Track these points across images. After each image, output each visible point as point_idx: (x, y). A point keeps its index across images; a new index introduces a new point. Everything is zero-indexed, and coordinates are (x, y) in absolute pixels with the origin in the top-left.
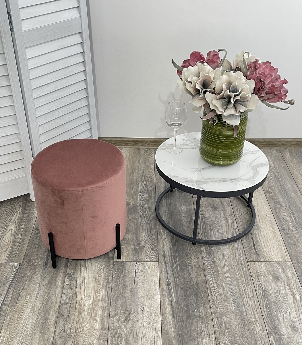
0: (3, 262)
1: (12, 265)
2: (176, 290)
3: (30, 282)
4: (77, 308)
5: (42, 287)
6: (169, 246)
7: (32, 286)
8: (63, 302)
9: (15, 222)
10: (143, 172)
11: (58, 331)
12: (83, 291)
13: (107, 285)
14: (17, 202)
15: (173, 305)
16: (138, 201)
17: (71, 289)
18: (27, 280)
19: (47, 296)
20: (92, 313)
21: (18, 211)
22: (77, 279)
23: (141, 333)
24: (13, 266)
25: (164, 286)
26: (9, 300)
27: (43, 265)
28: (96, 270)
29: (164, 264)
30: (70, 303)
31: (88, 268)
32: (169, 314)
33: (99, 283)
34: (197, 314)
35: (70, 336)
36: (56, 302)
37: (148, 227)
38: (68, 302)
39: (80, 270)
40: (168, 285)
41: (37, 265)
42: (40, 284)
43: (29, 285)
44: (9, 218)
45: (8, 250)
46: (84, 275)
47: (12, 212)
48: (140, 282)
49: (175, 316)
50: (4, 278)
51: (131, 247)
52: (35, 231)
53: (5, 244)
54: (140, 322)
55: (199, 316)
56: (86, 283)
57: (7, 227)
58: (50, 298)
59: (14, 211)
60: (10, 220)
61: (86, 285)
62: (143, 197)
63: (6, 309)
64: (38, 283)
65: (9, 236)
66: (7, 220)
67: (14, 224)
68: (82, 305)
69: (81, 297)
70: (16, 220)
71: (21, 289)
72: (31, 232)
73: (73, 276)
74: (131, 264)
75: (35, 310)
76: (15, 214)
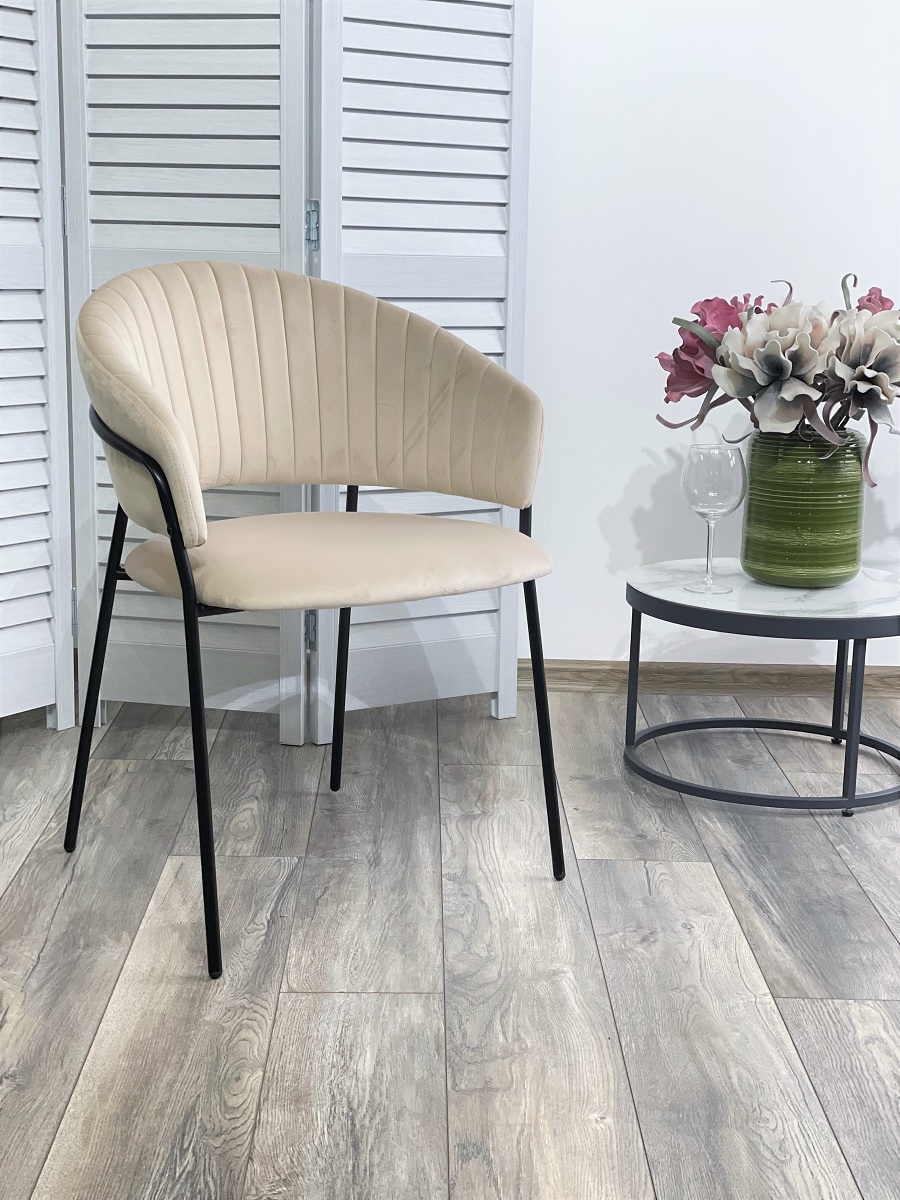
0: (248, 854)
1: (276, 859)
2: (780, 902)
3: (339, 883)
4: (495, 922)
5: (379, 891)
6: (734, 842)
7: (350, 889)
9: (257, 798)
11: (450, 954)
12: (502, 898)
14: (248, 769)
15: (777, 923)
16: (617, 773)
17: (466, 895)
18: (329, 882)
19: (400, 905)
20: (543, 928)
21: (258, 782)
22: (478, 883)
23: (695, 959)
24: (279, 860)
25: (742, 897)
26: (292, 907)
27: (368, 861)
28: (527, 870)
29: (728, 866)
30: (469, 915)
31: (502, 868)
32: (769, 935)
34: (852, 938)
35: (490, 960)
36: (429, 912)
38: (464, 913)
39: (481, 869)
40: (753, 896)
41: (348, 861)
42: (370, 888)
43: (339, 889)
44: (234, 790)
45: (255, 837)
46: (495, 877)
47: (238, 784)
48: (666, 891)
49: (789, 940)
50: (260, 877)
51: (620, 840)
52: (322, 812)
53: (241, 830)
54: (688, 944)
55: (861, 942)
56: (506, 887)
57: (237, 805)
58: (409, 907)
59: (244, 781)
60: (238, 795)
61: (508, 891)
63: (289, 921)
64: (364, 886)
66: (230, 794)
67: (252, 801)
68: (507, 919)
69: (499, 907)
70: (258, 794)
71: (319, 893)
72: (311, 813)
73: (463, 878)
74: (630, 863)
75: (373, 922)
76: (249, 786)
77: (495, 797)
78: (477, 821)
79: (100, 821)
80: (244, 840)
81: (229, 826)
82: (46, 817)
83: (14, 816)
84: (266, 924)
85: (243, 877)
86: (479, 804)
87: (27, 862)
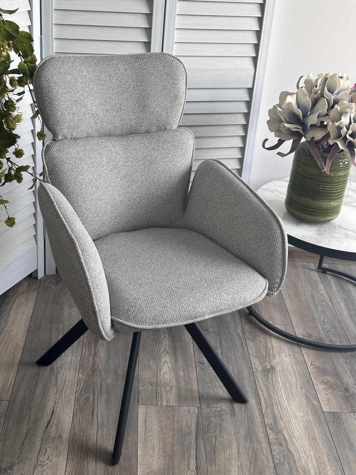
0: (174, 405)
1: (188, 409)
3: (221, 431)
4: (300, 470)
5: (240, 439)
7: (227, 437)
8: (277, 461)
9: (168, 353)
10: (312, 293)
12: (298, 448)
13: (327, 442)
16: (322, 332)
17: (281, 445)
18: (216, 431)
19: (253, 453)
21: (165, 337)
22: (284, 432)
26: (204, 455)
27: (230, 411)
28: (303, 421)
30: (286, 463)
31: (291, 419)
33: (314, 438)
36: (268, 461)
37: (350, 368)
38: (284, 461)
39: (282, 420)
41: (221, 411)
42: (236, 436)
43: (222, 437)
44: (156, 346)
45: (174, 388)
46: (290, 427)
47: (157, 339)
50: (184, 426)
51: (338, 393)
52: (199, 365)
53: (166, 381)
56: (297, 437)
57: (160, 359)
58: (257, 455)
59: (159, 337)
60: (159, 349)
61: (299, 441)
62: (325, 327)
63: (205, 467)
64: (233, 435)
65: (167, 370)
66: (155, 349)
67: (166, 355)
68: (304, 467)
69: (298, 456)
70: (167, 349)
71: (213, 441)
72: (195, 366)
73: (275, 427)
74: (348, 415)
75: (244, 470)
76: (162, 341)
77: (273, 353)
78: (270, 374)
79: (101, 372)
80: (169, 391)
81: (160, 378)
82: (76, 369)
83: (61, 368)
84: (196, 471)
85: (176, 426)
86: (267, 359)
87: (75, 411)
